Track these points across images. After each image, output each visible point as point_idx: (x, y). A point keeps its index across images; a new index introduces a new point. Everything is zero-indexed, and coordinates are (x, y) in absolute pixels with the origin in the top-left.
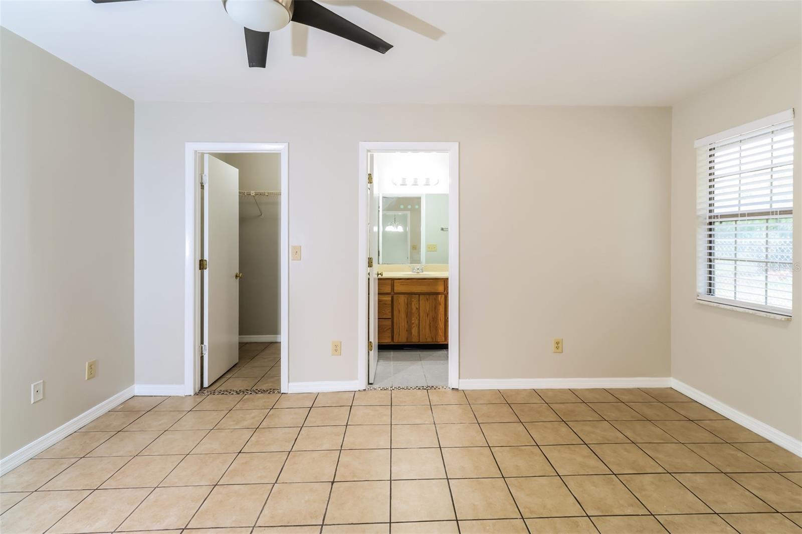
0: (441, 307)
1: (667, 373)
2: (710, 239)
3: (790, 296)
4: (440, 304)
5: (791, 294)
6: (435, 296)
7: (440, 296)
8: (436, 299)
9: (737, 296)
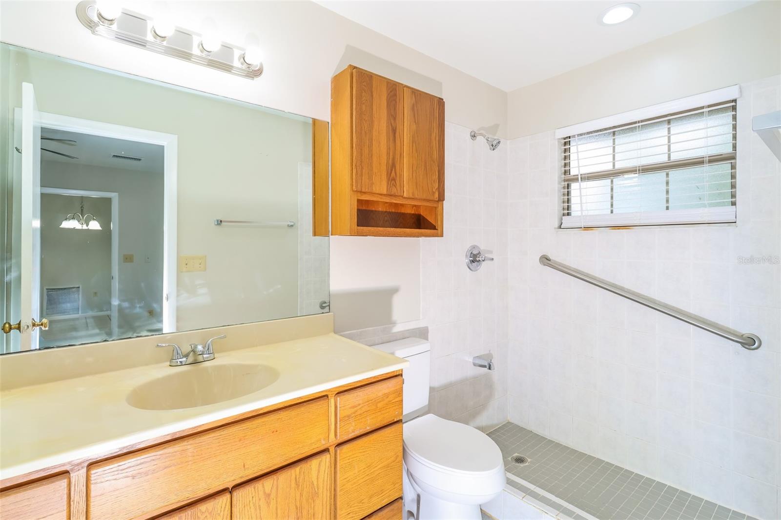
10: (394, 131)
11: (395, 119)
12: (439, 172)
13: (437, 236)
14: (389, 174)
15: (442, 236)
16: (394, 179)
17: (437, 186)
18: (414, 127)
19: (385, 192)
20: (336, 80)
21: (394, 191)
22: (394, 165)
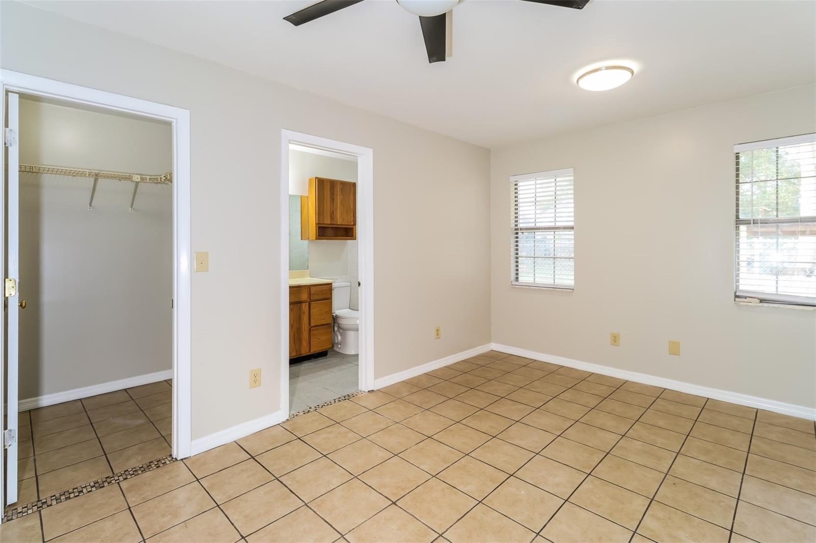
0: (305, 316)
1: (488, 340)
2: (517, 240)
3: (573, 277)
4: (304, 313)
5: (573, 276)
6: (299, 304)
7: (304, 304)
8: (300, 309)
9: (536, 280)
10: (333, 200)
11: (333, 195)
12: (353, 214)
13: (353, 239)
14: (331, 216)
15: (356, 239)
16: (333, 218)
17: (352, 219)
18: (342, 197)
19: (329, 223)
20: (310, 180)
21: (333, 223)
22: (333, 213)
